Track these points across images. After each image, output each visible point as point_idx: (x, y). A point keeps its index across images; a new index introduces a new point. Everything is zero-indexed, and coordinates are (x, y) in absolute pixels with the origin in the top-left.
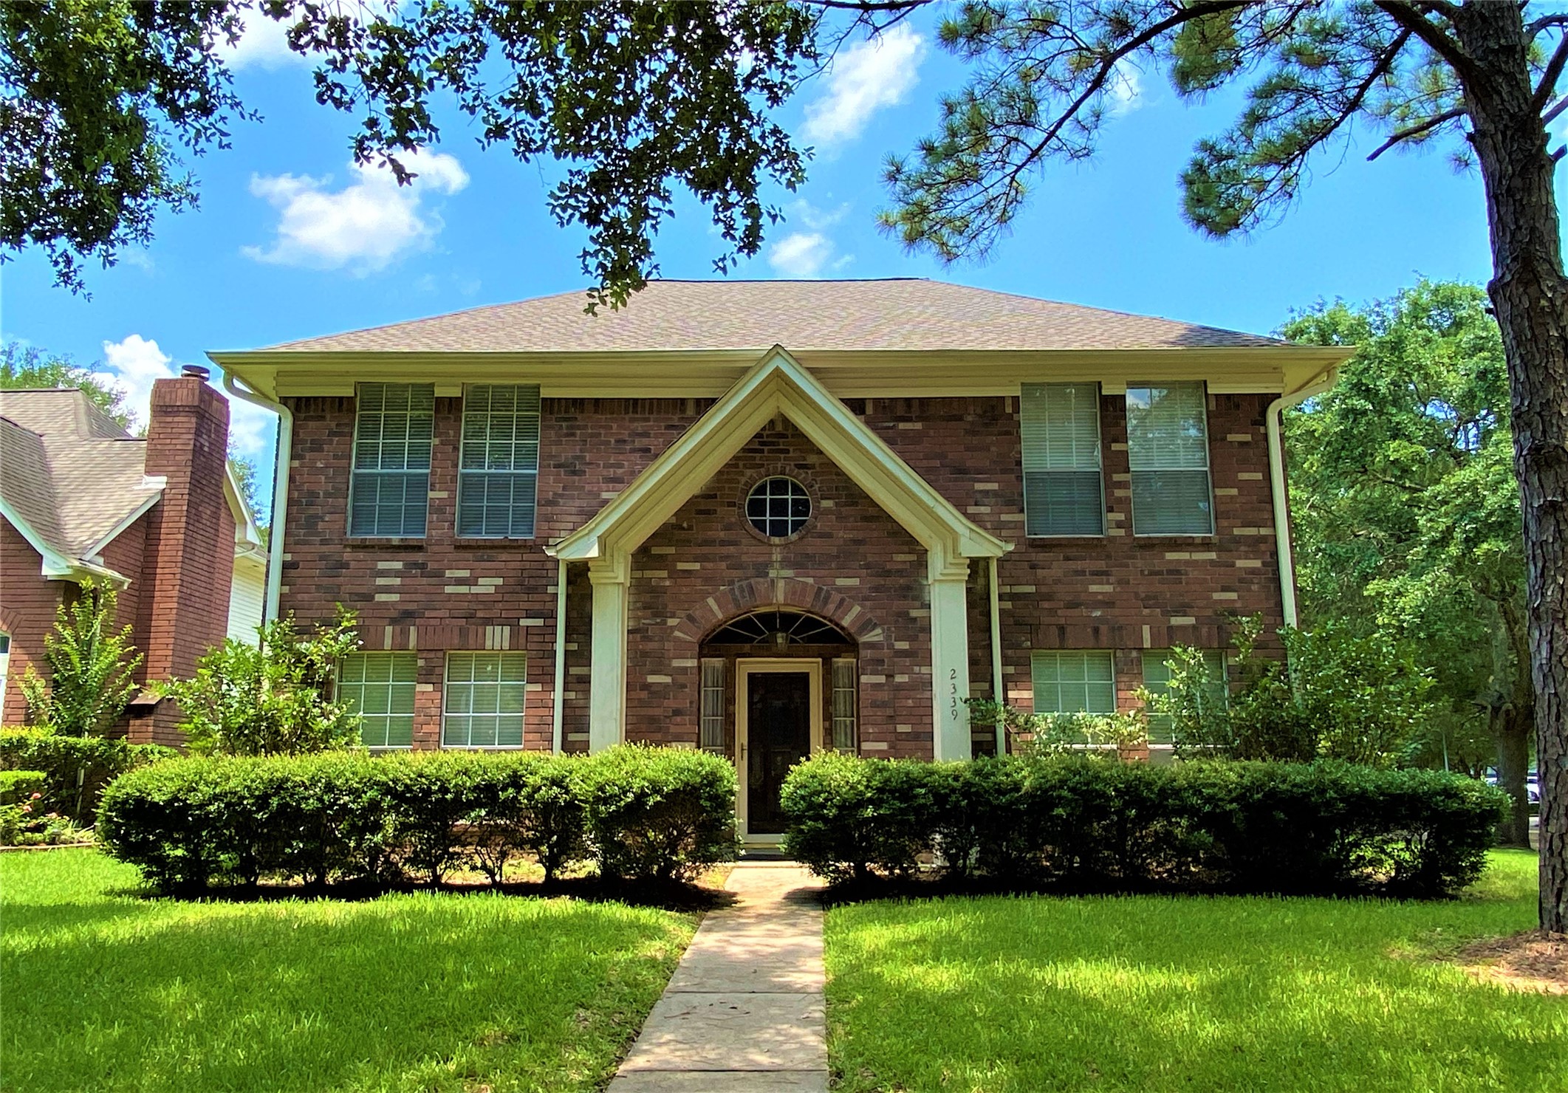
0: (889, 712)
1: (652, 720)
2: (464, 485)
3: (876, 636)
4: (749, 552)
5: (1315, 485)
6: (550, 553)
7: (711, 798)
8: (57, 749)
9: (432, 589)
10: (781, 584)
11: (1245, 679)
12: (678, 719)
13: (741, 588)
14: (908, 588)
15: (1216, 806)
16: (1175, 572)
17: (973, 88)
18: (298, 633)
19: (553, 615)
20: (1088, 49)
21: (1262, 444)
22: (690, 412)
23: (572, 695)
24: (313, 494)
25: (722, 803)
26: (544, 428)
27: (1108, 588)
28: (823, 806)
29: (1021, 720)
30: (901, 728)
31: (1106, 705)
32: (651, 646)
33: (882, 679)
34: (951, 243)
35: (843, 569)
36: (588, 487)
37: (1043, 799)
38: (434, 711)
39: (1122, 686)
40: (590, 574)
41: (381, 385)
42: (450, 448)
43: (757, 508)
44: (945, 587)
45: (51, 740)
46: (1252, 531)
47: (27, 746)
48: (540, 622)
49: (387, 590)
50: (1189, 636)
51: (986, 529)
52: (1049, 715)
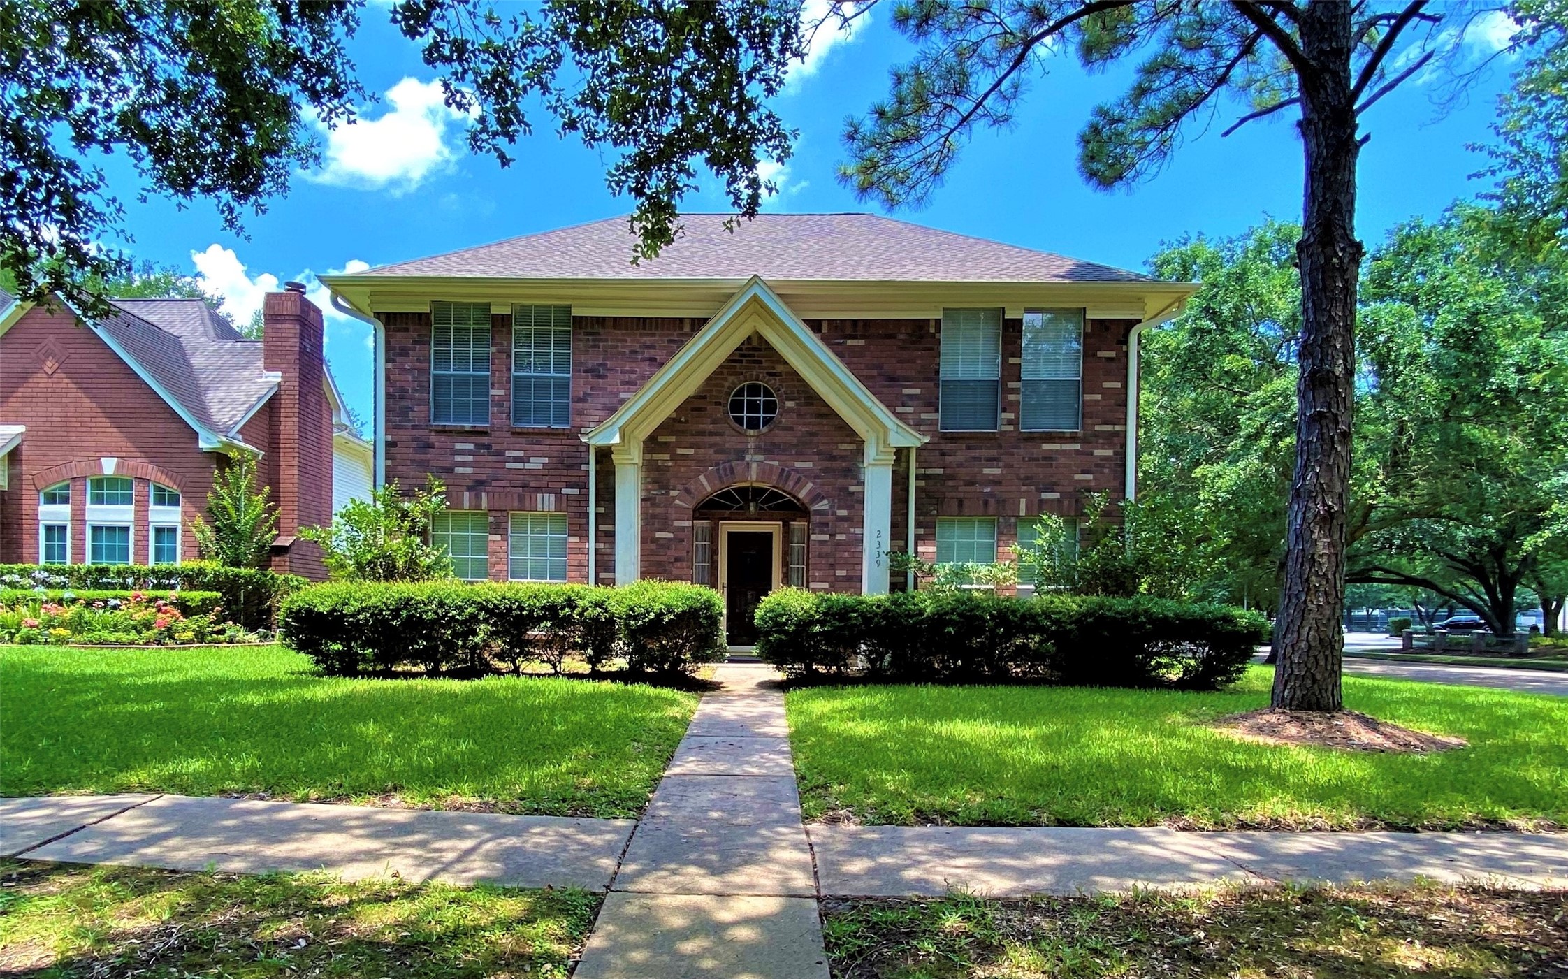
0: (831, 561)
1: (659, 564)
2: (516, 386)
3: (823, 505)
4: (731, 442)
5: (1166, 390)
6: (584, 439)
7: (707, 618)
8: (227, 577)
9: (497, 465)
10: (754, 465)
11: (1092, 538)
12: (679, 564)
13: (725, 469)
14: (849, 470)
15: (1060, 626)
16: (1049, 458)
17: (919, 63)
18: (402, 495)
19: (585, 486)
20: (1011, 33)
21: (1124, 359)
22: (687, 329)
23: (601, 545)
24: (403, 390)
25: (713, 621)
26: (576, 340)
27: (997, 471)
28: (785, 624)
29: (926, 568)
30: (839, 573)
31: (989, 557)
32: (658, 510)
33: (826, 537)
34: (894, 191)
35: (801, 454)
36: (610, 389)
37: (939, 619)
38: (503, 555)
39: (1001, 543)
40: (613, 456)
41: (449, 304)
42: (504, 356)
43: (737, 406)
44: (876, 469)
45: (223, 570)
46: (1108, 428)
47: (205, 575)
48: (576, 491)
49: (463, 464)
50: (1055, 507)
51: (909, 425)
52: (947, 565)
